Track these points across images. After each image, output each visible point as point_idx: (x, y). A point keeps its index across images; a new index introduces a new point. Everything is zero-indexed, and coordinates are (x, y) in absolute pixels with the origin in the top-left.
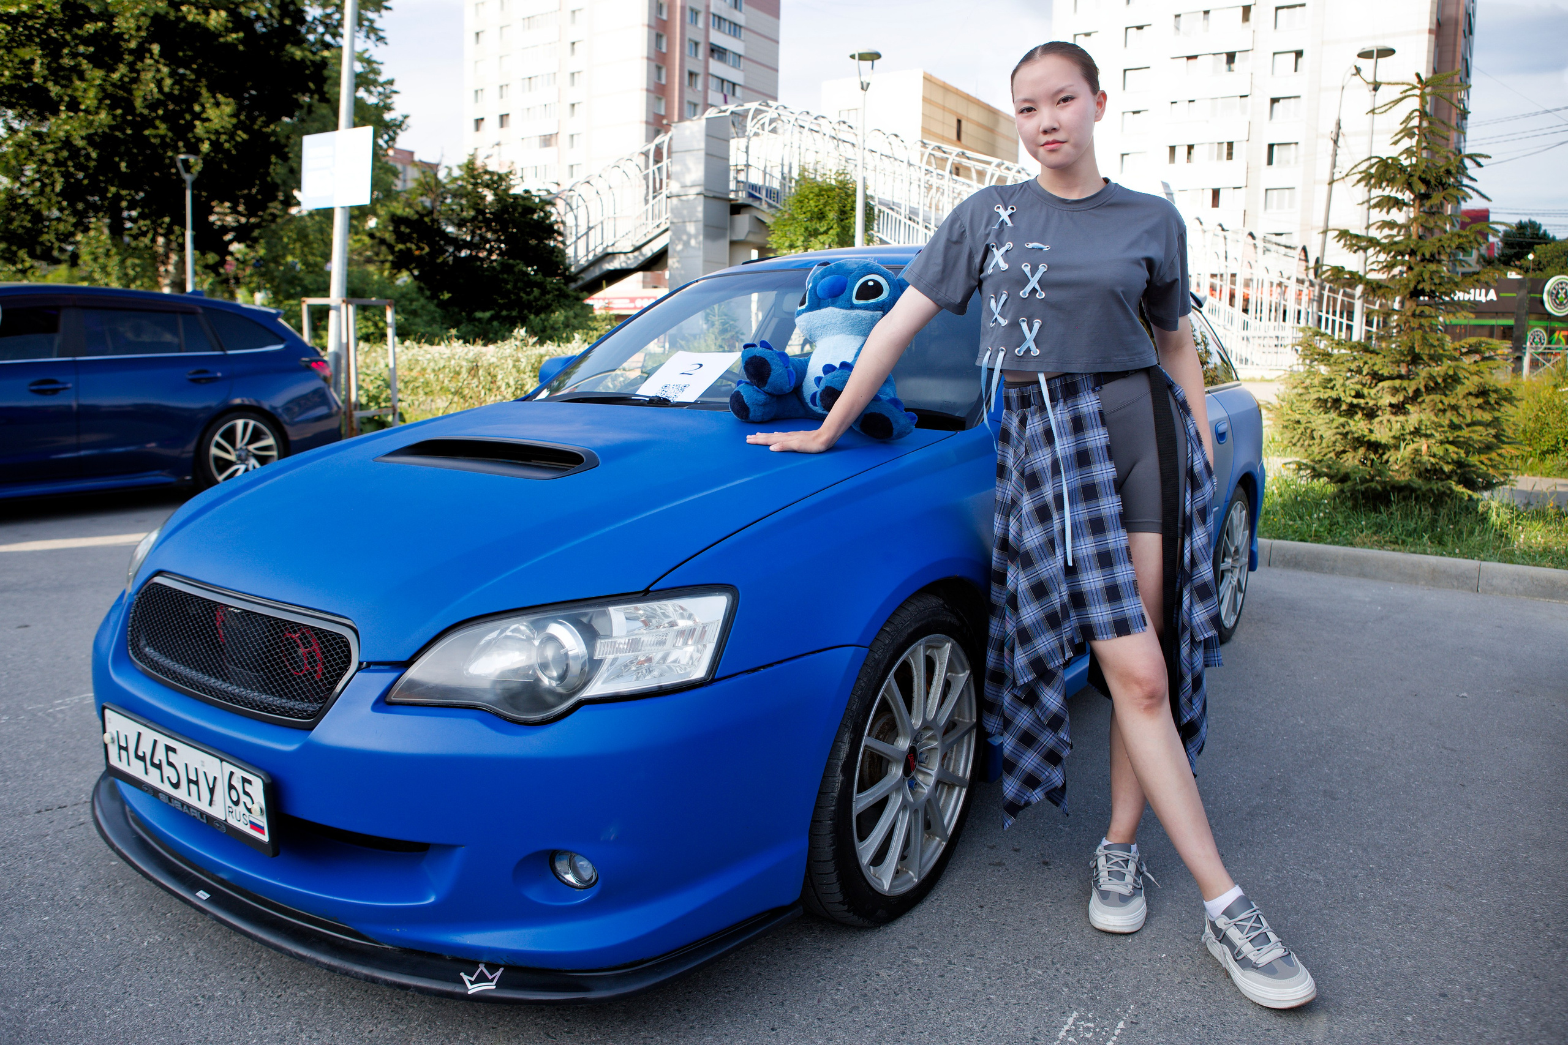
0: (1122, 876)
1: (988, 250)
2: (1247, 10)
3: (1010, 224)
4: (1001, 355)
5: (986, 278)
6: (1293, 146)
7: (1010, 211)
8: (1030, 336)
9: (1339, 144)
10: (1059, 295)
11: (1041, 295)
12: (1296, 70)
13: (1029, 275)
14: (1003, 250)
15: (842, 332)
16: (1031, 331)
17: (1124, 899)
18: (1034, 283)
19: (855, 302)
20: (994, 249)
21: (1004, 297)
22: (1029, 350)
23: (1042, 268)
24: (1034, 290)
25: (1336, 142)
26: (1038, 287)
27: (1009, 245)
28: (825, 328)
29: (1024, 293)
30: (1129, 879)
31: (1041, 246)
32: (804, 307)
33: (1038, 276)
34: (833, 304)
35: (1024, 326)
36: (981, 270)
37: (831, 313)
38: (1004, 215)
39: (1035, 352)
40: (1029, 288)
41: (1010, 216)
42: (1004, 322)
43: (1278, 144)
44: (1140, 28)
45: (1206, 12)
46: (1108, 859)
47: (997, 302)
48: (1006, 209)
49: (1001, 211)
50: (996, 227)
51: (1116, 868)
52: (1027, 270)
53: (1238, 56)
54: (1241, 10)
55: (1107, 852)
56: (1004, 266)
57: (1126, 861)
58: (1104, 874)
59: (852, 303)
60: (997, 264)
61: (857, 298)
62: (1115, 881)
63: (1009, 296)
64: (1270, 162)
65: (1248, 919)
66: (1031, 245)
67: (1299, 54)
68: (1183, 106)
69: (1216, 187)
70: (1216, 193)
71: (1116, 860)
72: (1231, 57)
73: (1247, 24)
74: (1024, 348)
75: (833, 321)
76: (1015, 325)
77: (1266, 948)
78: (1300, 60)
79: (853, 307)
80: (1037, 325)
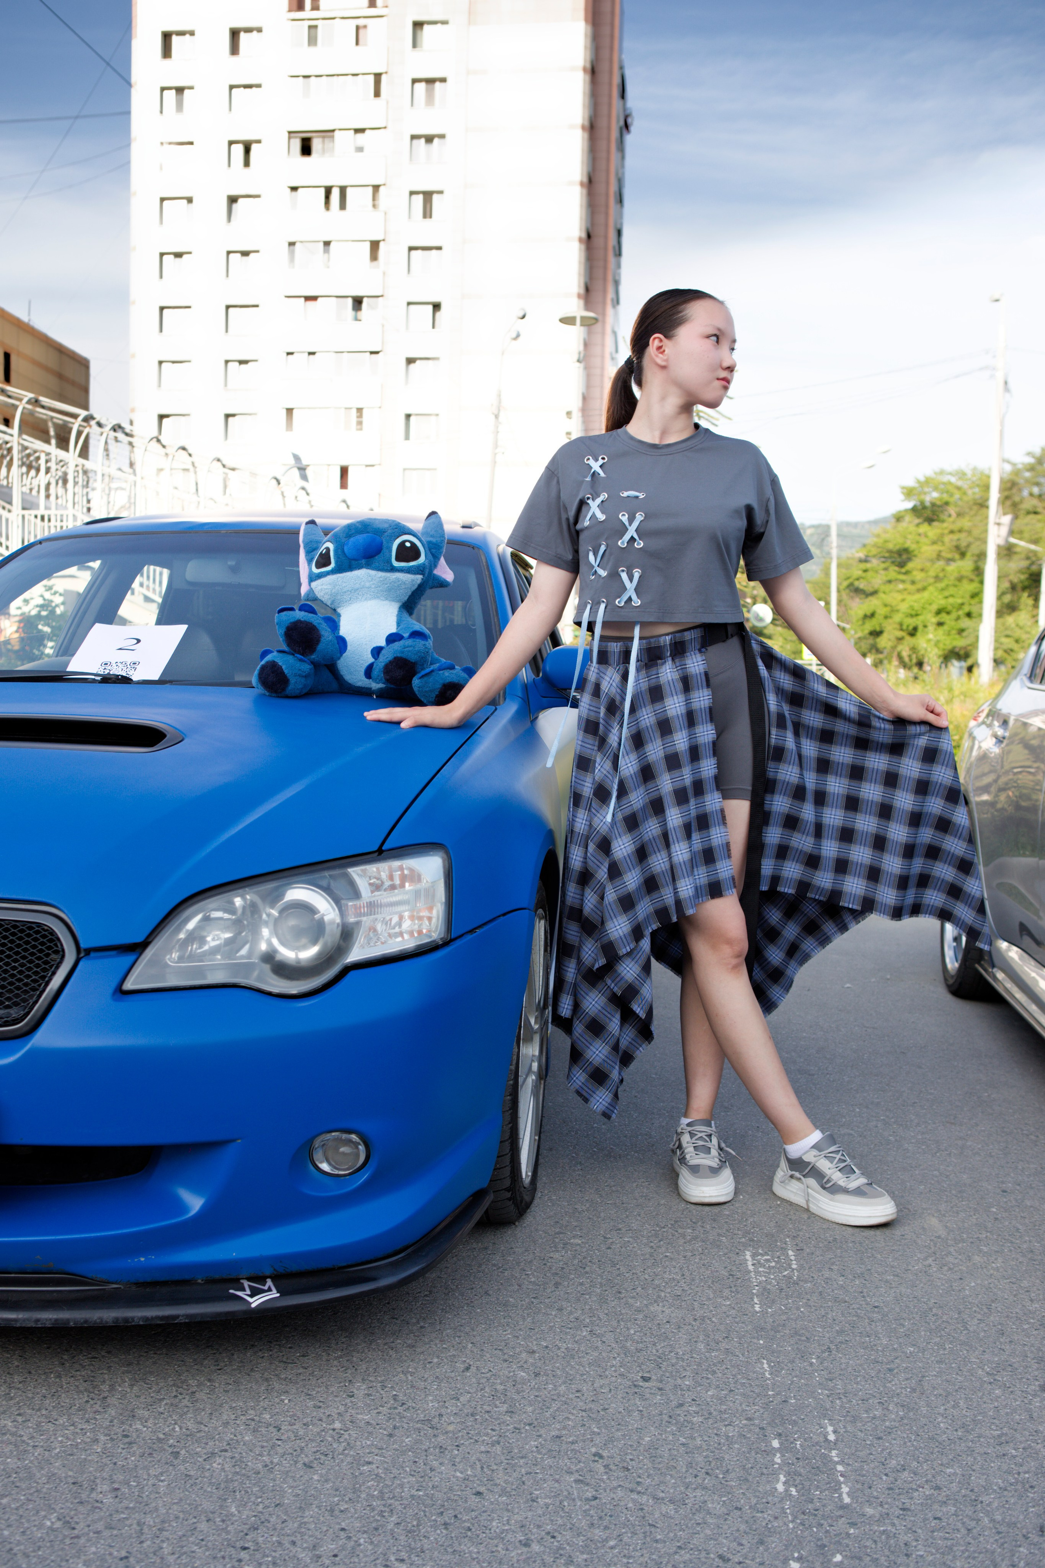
0: (708, 1150)
1: (582, 503)
2: (375, 246)
3: (602, 474)
4: (603, 606)
5: (582, 530)
6: (433, 418)
7: (601, 462)
8: (630, 586)
9: (501, 419)
10: (658, 544)
11: (639, 544)
12: (433, 327)
13: (627, 523)
14: (598, 501)
15: (376, 597)
16: (631, 579)
17: (714, 1172)
18: (631, 532)
19: (396, 564)
20: (590, 502)
21: (603, 548)
22: (630, 599)
23: (639, 517)
24: (632, 539)
25: (497, 417)
26: (636, 536)
27: (604, 496)
28: (355, 593)
29: (622, 543)
30: (714, 1152)
31: (637, 494)
32: (329, 568)
33: (636, 524)
34: (368, 566)
35: (624, 576)
36: (576, 521)
37: (363, 576)
38: (596, 466)
39: (637, 602)
40: (627, 537)
41: (601, 467)
42: (603, 573)
43: (417, 415)
44: (245, 254)
45: (327, 244)
46: (692, 1135)
47: (595, 555)
48: (596, 460)
49: (591, 462)
50: (588, 479)
51: (701, 1143)
52: (625, 519)
53: (365, 300)
54: (368, 245)
55: (689, 1129)
56: (601, 517)
57: (710, 1136)
58: (689, 1150)
59: (392, 565)
60: (594, 515)
61: (398, 559)
62: (702, 1155)
63: (607, 546)
64: (407, 437)
65: (837, 1152)
66: (626, 494)
67: (437, 307)
68: (300, 359)
69: (344, 464)
70: (344, 471)
71: (700, 1135)
72: (358, 302)
73: (375, 263)
74: (625, 598)
75: (367, 584)
76: (614, 575)
77: (853, 1176)
78: (438, 314)
79: (393, 569)
80: (637, 575)
